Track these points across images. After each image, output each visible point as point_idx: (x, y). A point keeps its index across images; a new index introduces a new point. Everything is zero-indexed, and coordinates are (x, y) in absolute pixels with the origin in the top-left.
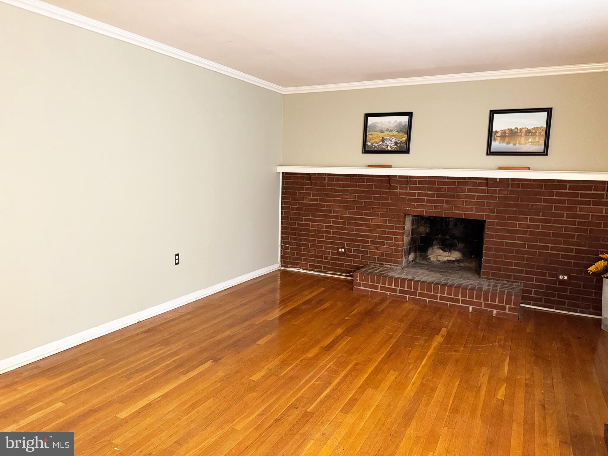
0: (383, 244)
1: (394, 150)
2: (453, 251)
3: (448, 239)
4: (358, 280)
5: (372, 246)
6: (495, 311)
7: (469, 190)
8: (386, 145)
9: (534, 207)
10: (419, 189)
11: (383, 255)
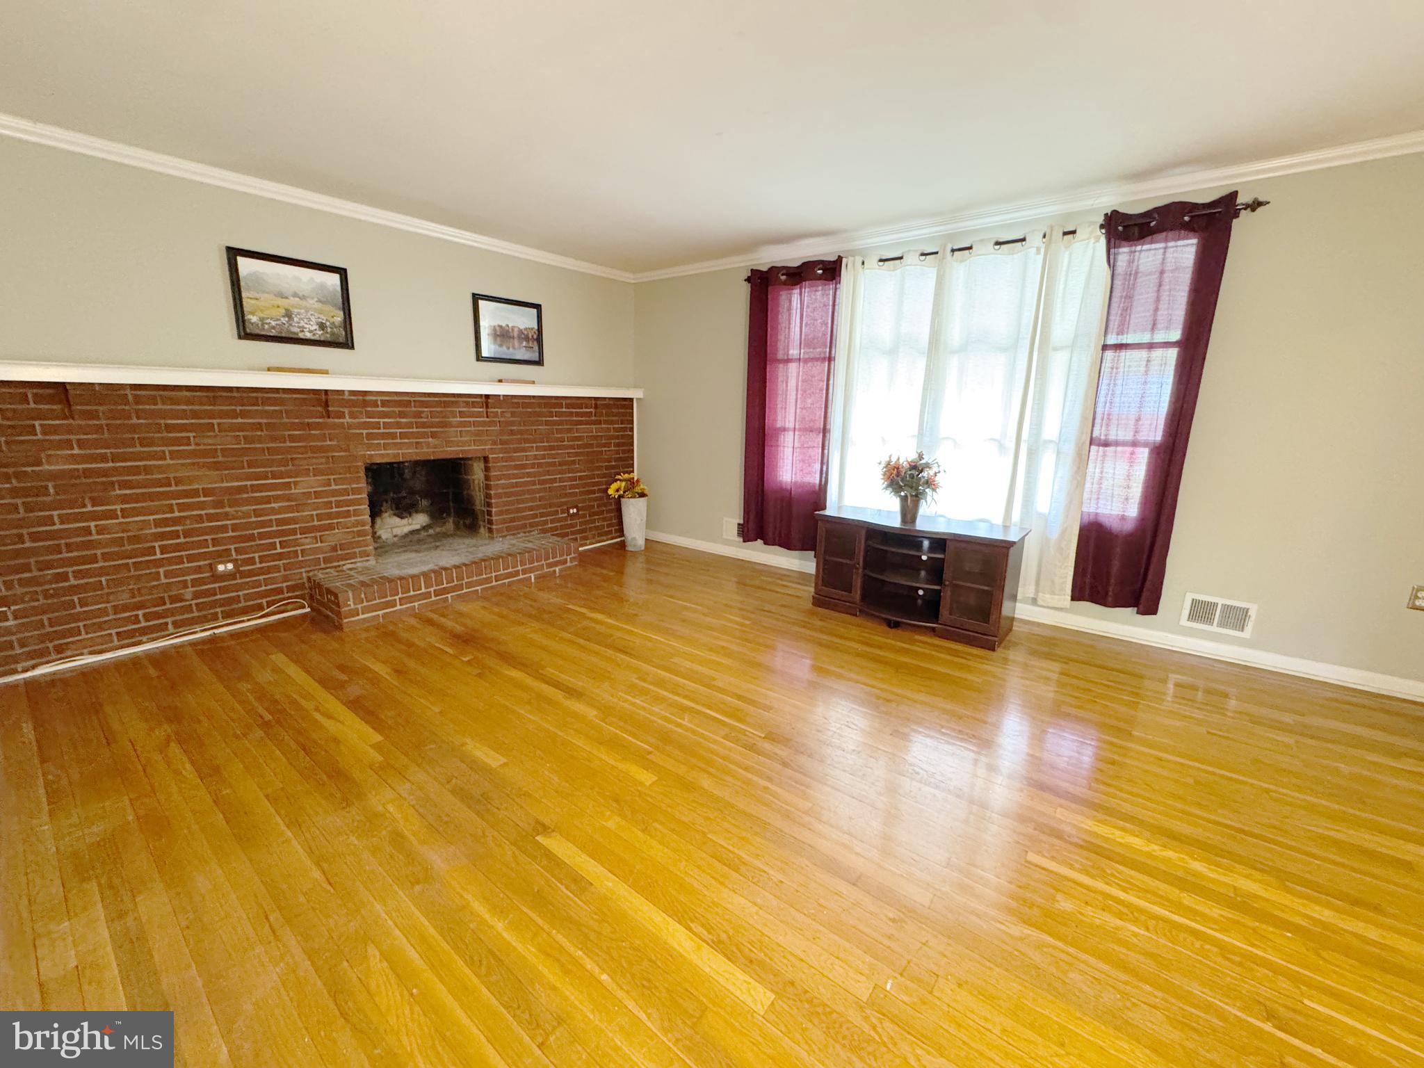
0: (330, 527)
1: (318, 339)
2: (415, 516)
3: (405, 497)
4: (352, 605)
5: (306, 538)
6: (557, 569)
7: (462, 414)
8: (299, 327)
9: (538, 432)
10: (385, 415)
11: (334, 549)
